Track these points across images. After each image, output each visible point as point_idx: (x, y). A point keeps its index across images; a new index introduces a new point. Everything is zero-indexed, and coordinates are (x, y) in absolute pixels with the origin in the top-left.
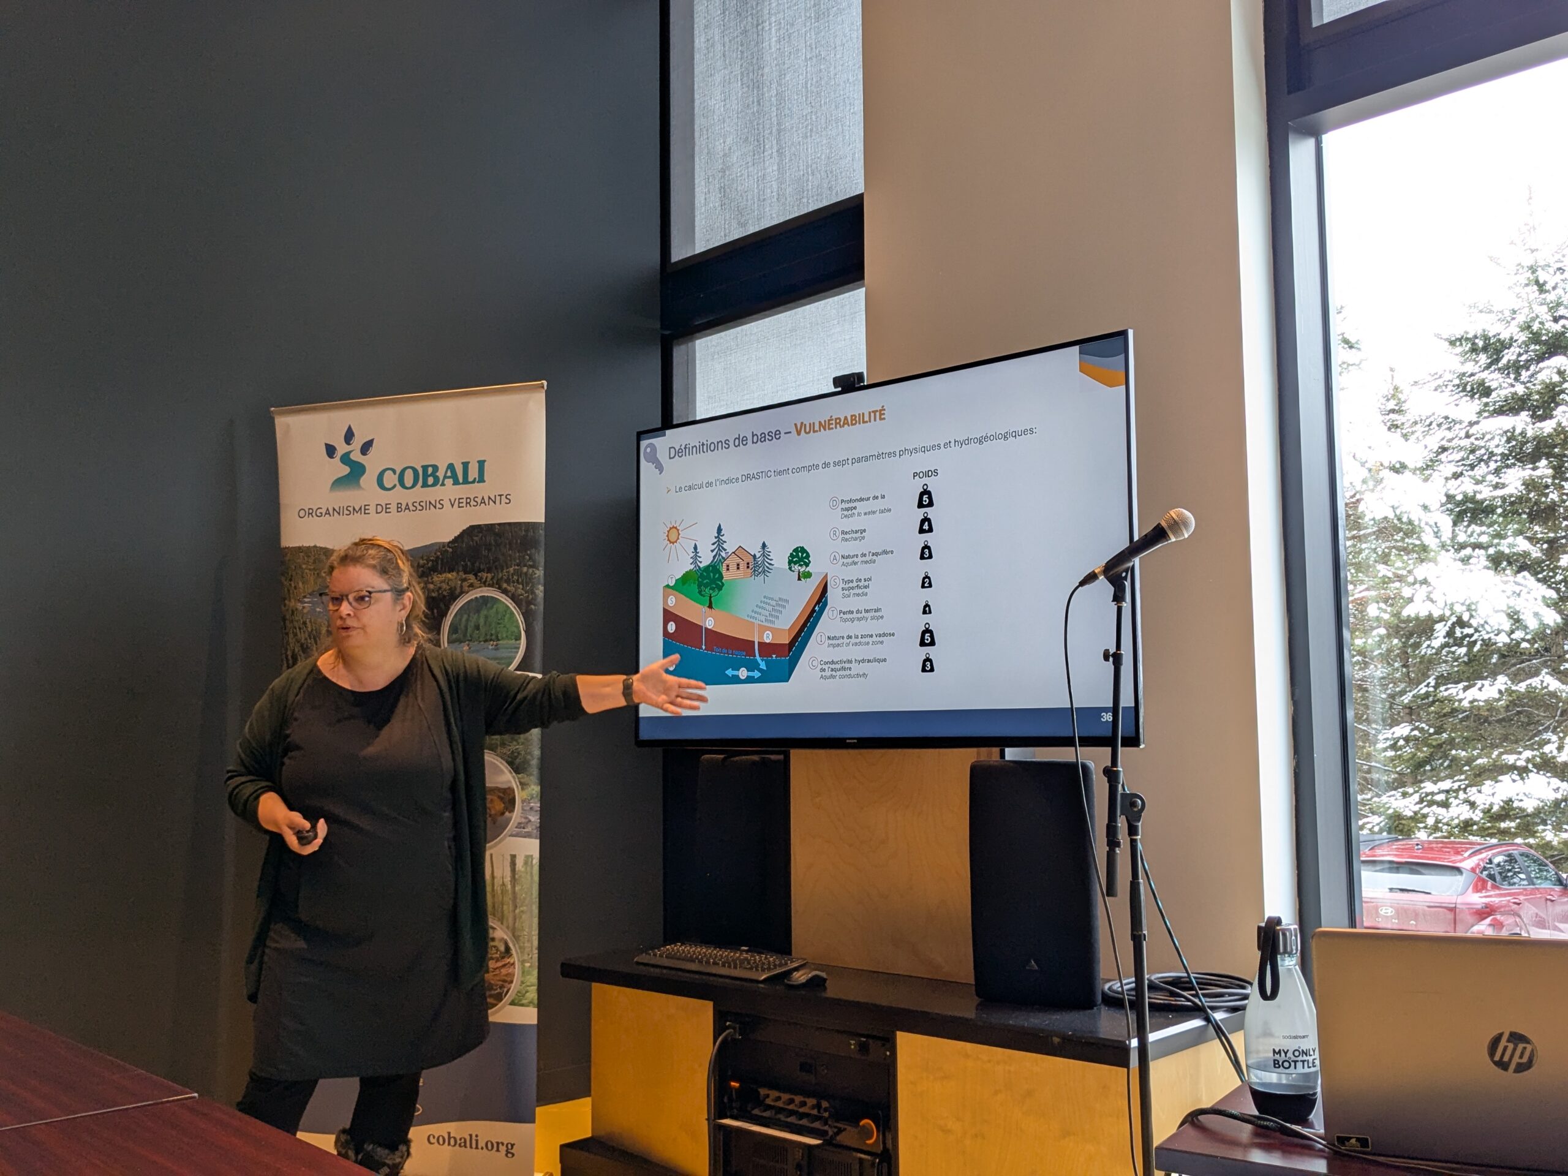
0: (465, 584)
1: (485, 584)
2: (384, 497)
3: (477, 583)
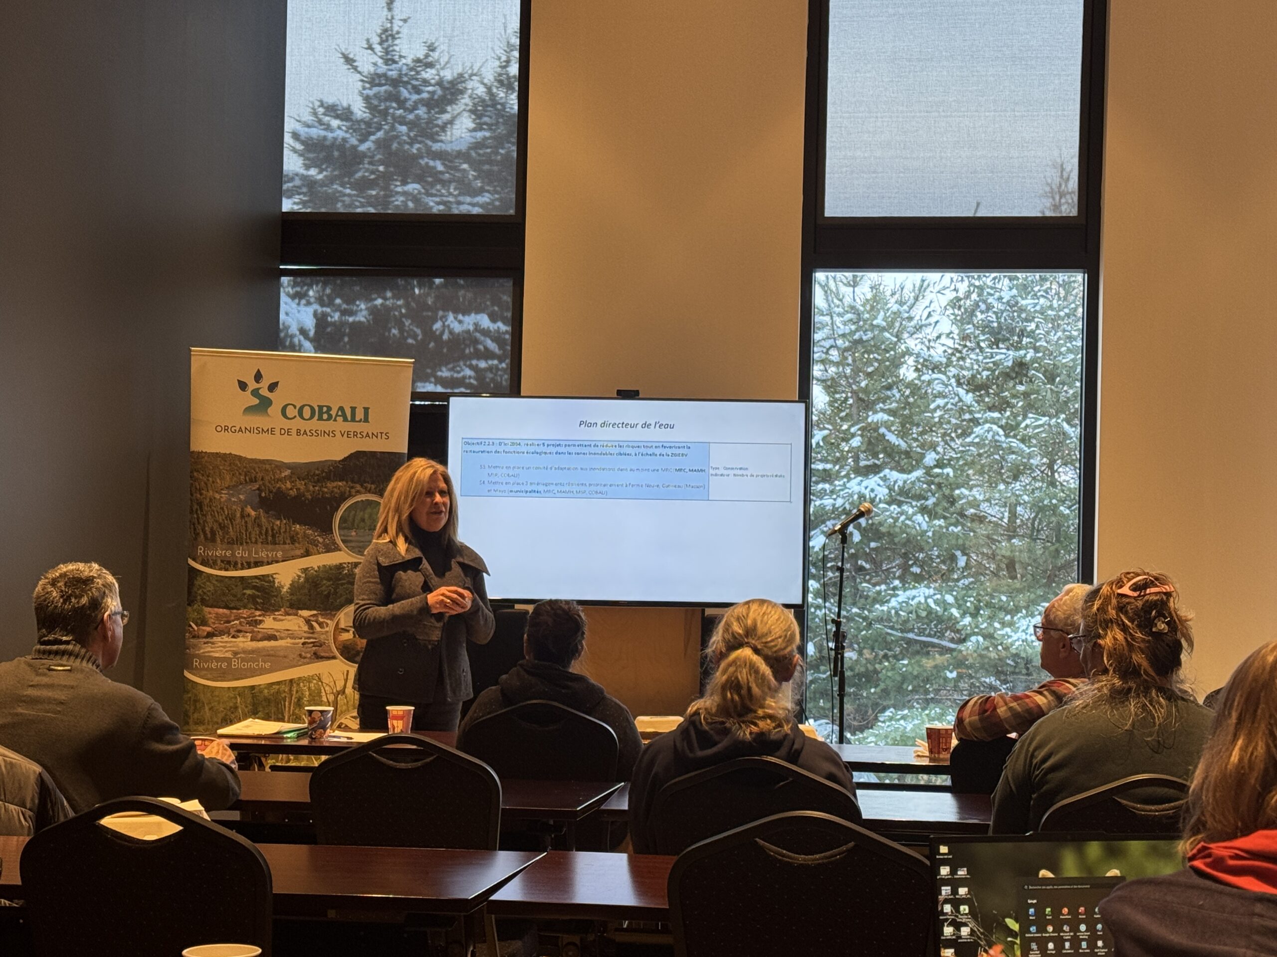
2: (286, 424)
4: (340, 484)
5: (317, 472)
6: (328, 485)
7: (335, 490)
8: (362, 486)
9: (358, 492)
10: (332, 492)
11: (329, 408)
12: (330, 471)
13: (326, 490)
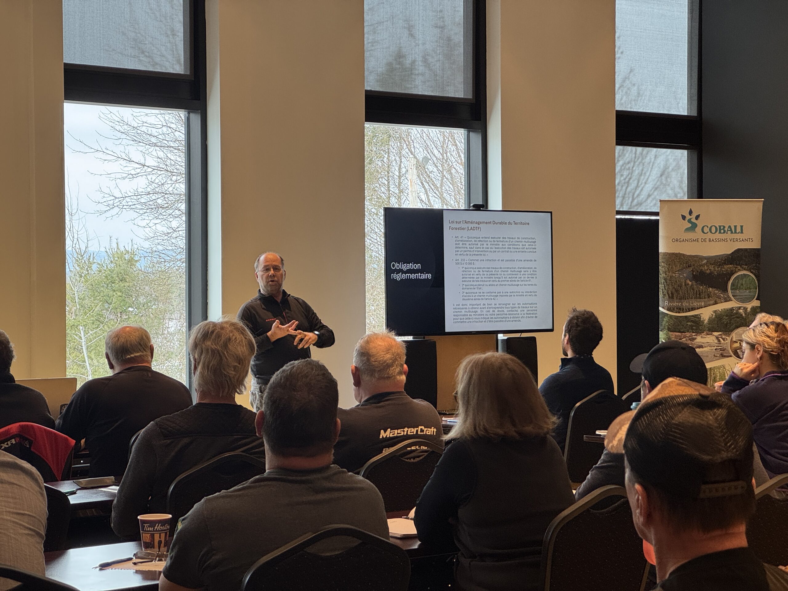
0: (737, 269)
1: (745, 269)
2: (704, 236)
3: (741, 269)
4: (731, 266)
5: (719, 260)
6: (725, 267)
7: (729, 269)
8: (741, 266)
9: (739, 270)
10: (727, 270)
11: (724, 227)
12: (726, 259)
13: (723, 269)
